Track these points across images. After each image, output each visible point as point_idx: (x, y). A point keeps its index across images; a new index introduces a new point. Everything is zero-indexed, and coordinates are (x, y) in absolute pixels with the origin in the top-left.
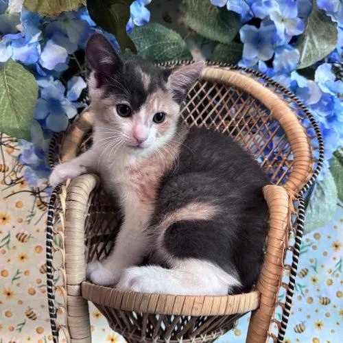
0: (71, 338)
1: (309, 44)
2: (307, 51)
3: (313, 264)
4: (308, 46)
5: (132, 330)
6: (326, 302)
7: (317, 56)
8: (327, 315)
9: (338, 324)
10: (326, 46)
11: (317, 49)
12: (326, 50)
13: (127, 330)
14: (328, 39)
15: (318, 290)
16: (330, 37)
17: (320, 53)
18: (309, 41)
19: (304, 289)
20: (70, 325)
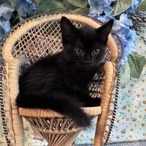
0: (15, 135)
1: (119, 5)
2: (118, 9)
3: (128, 104)
4: (118, 6)
5: (45, 128)
6: (134, 120)
7: (122, 10)
8: (135, 126)
9: (140, 129)
10: (126, 6)
11: (122, 8)
12: (126, 8)
13: (42, 128)
14: (127, 3)
15: (131, 115)
16: (128, 2)
17: (123, 9)
18: (119, 4)
19: (124, 115)
20: (14, 129)
